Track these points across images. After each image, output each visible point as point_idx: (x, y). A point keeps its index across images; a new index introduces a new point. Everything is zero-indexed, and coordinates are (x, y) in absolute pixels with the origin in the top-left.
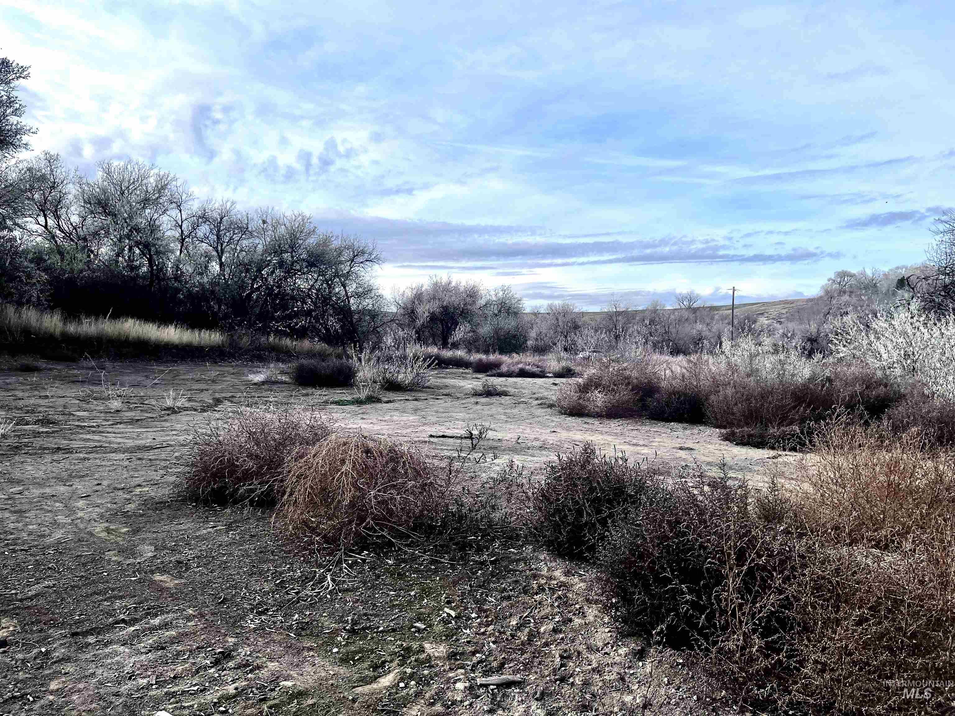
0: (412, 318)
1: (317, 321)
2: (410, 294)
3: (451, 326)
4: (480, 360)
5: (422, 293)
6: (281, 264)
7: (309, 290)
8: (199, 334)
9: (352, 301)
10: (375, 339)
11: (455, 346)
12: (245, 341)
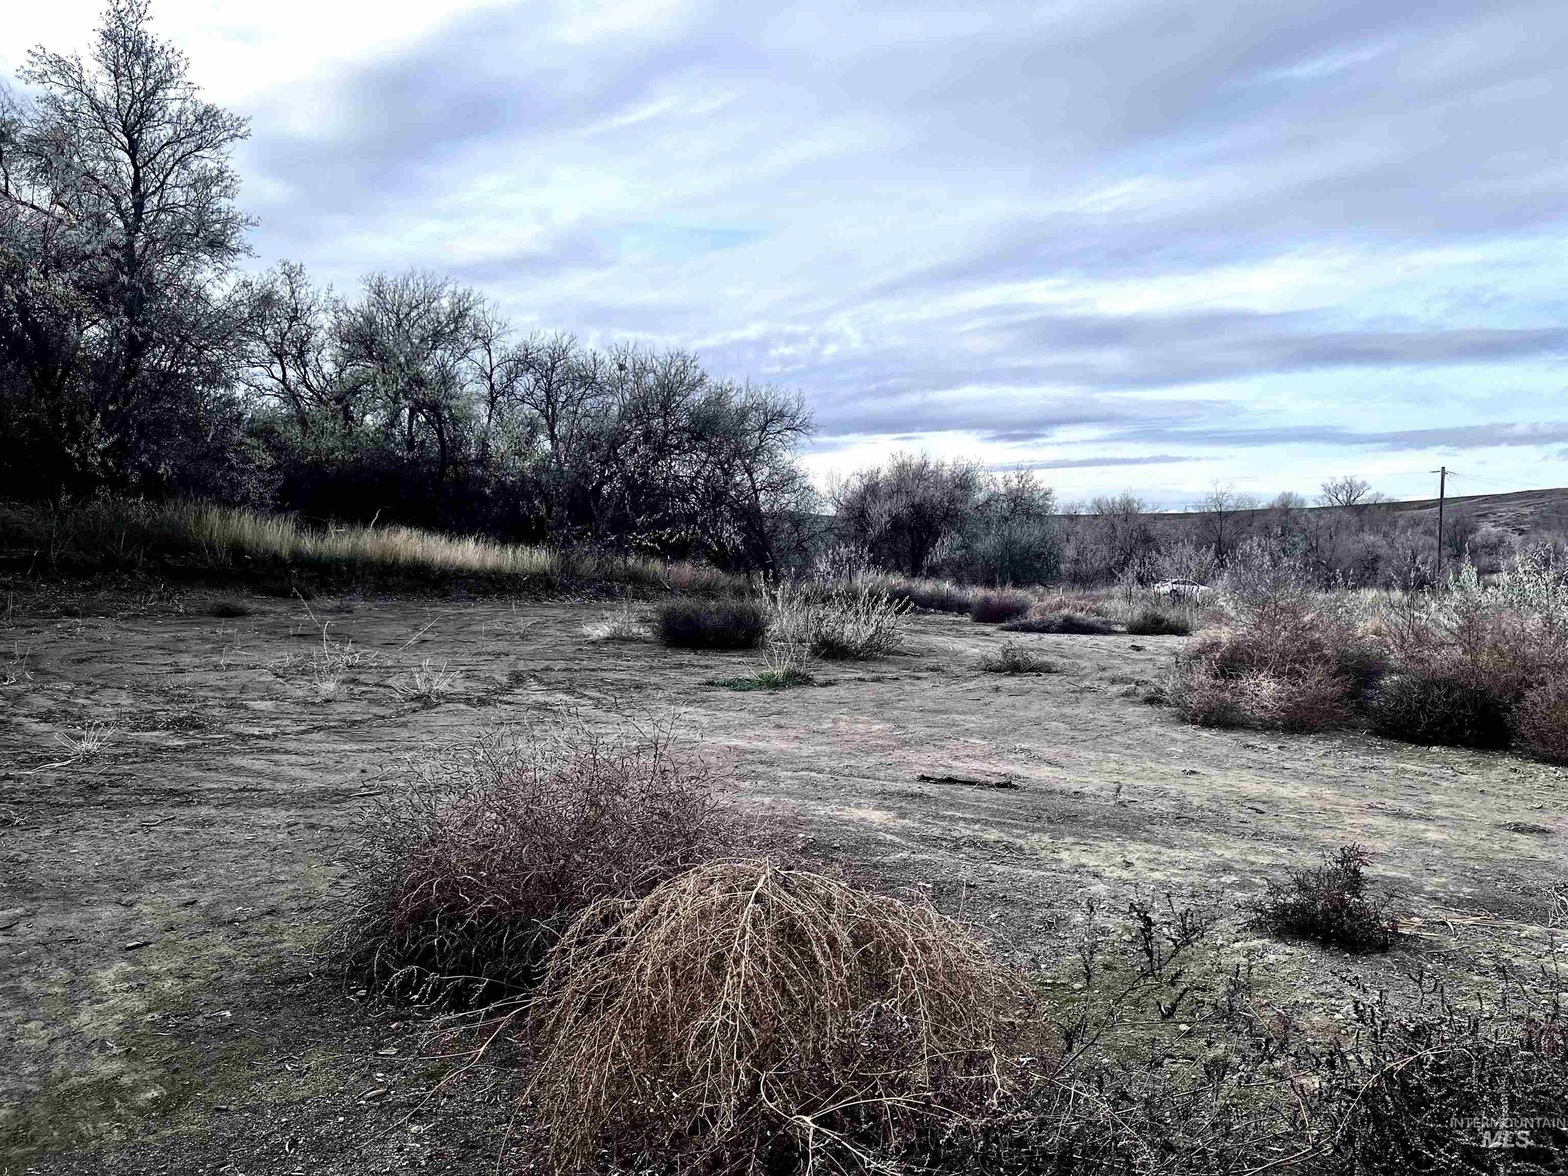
0: (861, 526)
1: (705, 530)
2: (858, 484)
3: (928, 537)
4: (987, 600)
5: (878, 484)
6: (648, 435)
7: (693, 479)
8: (514, 552)
9: (762, 497)
10: (799, 562)
11: (934, 572)
12: (589, 565)
